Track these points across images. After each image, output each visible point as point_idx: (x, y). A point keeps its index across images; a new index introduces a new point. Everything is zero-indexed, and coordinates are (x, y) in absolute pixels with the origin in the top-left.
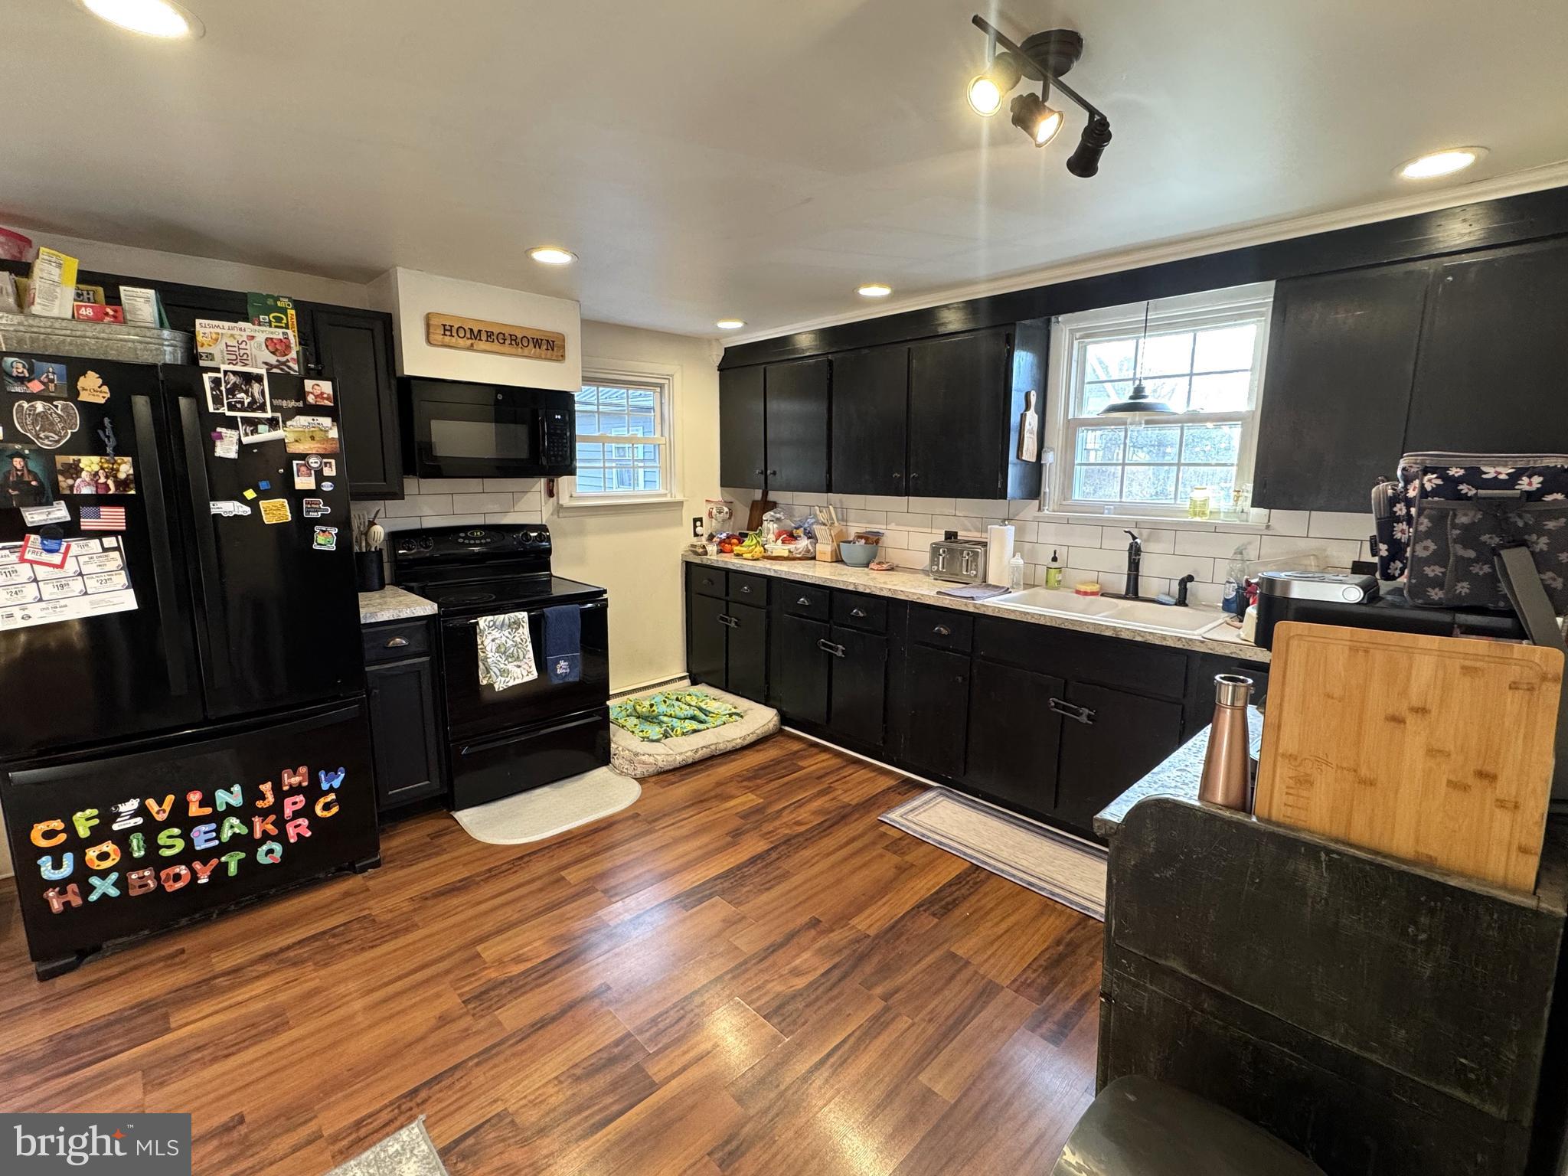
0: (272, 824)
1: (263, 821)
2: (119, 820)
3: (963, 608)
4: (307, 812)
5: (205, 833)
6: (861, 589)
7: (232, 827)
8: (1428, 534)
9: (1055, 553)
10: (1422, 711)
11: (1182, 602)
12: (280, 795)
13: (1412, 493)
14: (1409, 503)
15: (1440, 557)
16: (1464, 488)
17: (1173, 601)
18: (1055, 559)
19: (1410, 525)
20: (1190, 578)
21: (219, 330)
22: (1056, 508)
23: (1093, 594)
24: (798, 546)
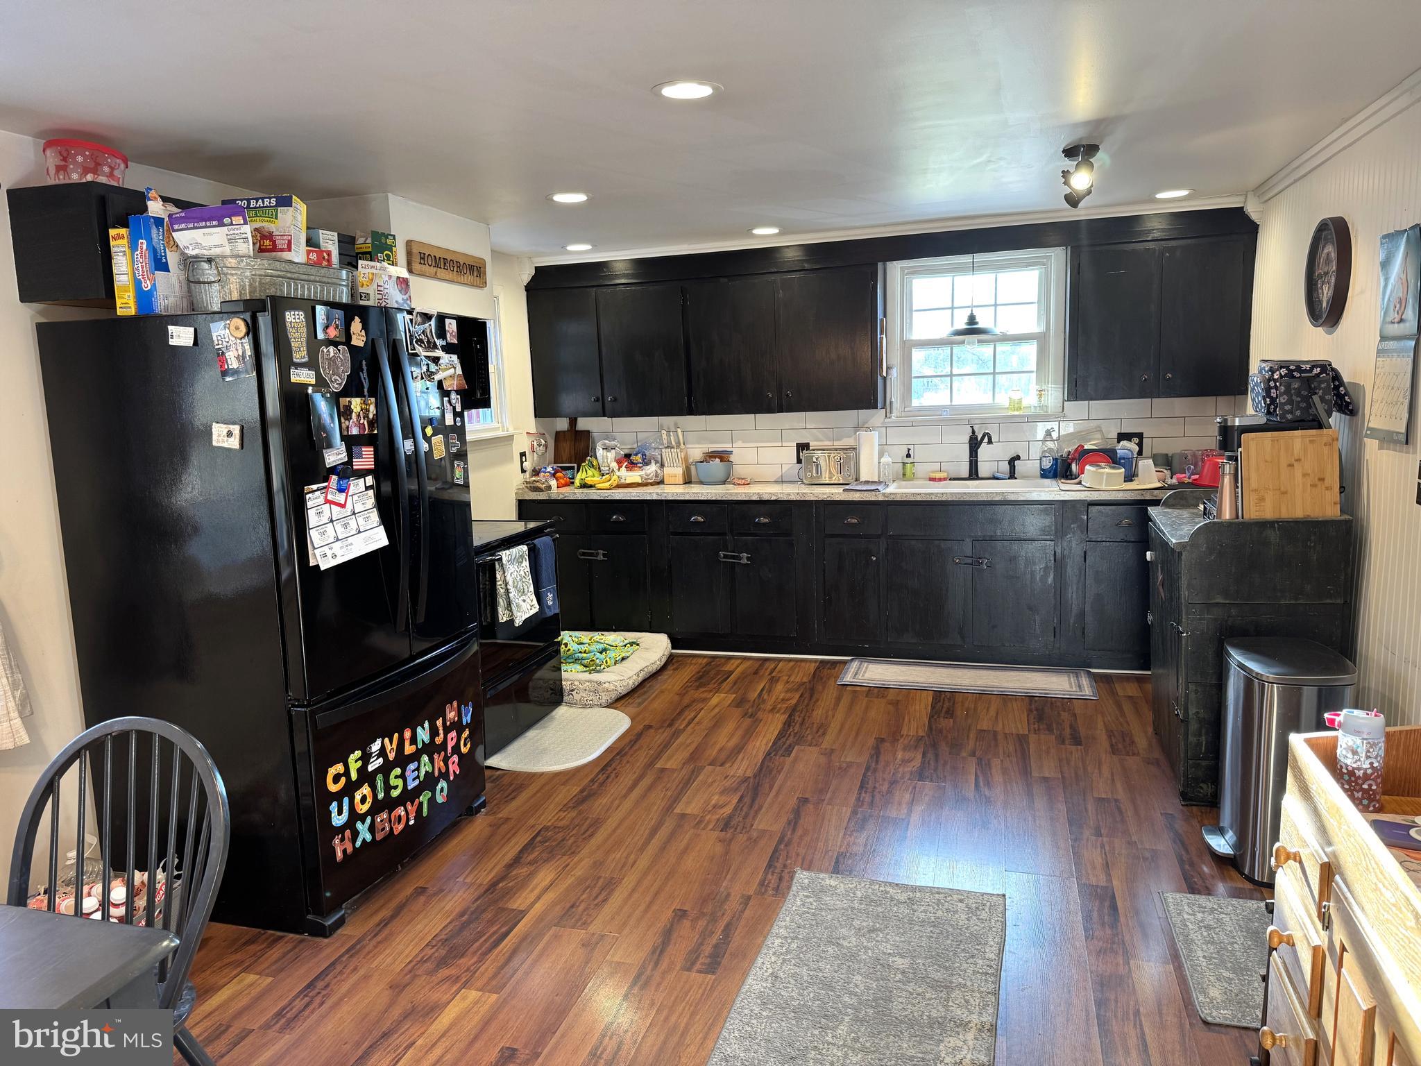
0: (443, 761)
1: (439, 758)
2: (372, 760)
3: (874, 499)
4: (457, 748)
6: (766, 498)
7: (425, 765)
8: (1285, 393)
9: (909, 450)
10: (1298, 460)
11: (1012, 476)
12: (446, 731)
13: (1276, 377)
14: (1275, 381)
15: (1290, 402)
16: (1295, 374)
17: (1008, 476)
18: (908, 456)
19: (1277, 390)
20: (1018, 458)
21: (374, 271)
22: (899, 415)
23: (945, 479)
24: (649, 472)
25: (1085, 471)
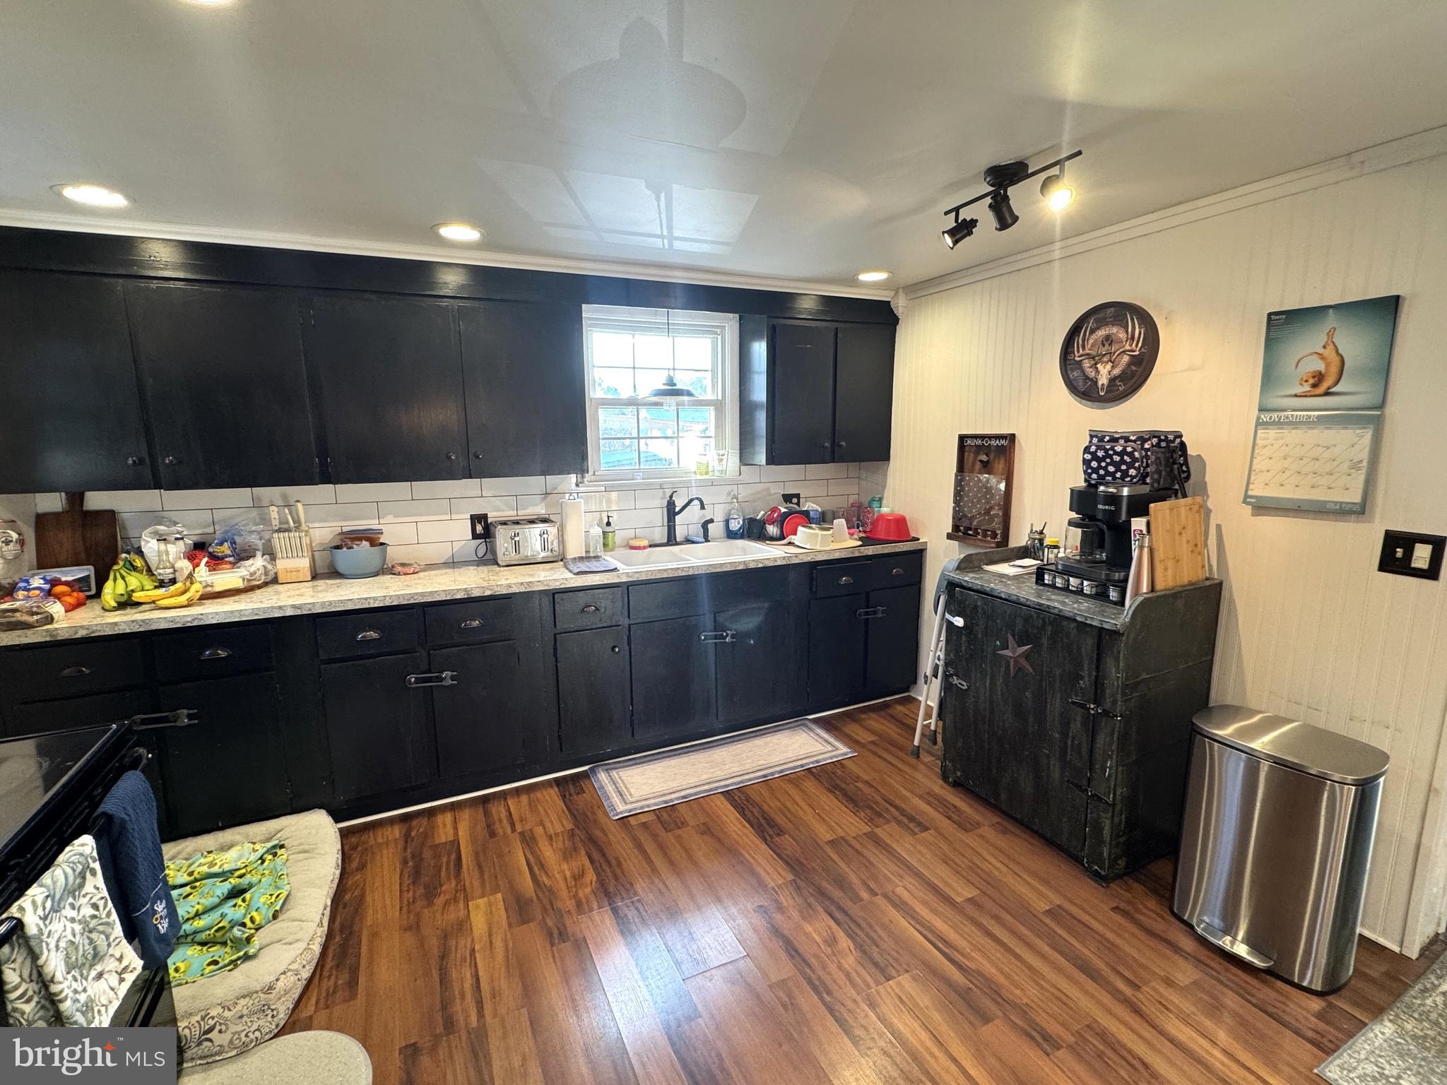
3: (616, 581)
8: (1154, 462)
10: (1184, 528)
11: (707, 540)
17: (701, 539)
18: (608, 524)
20: (711, 521)
22: (591, 479)
23: (645, 547)
24: (252, 569)
25: (798, 532)
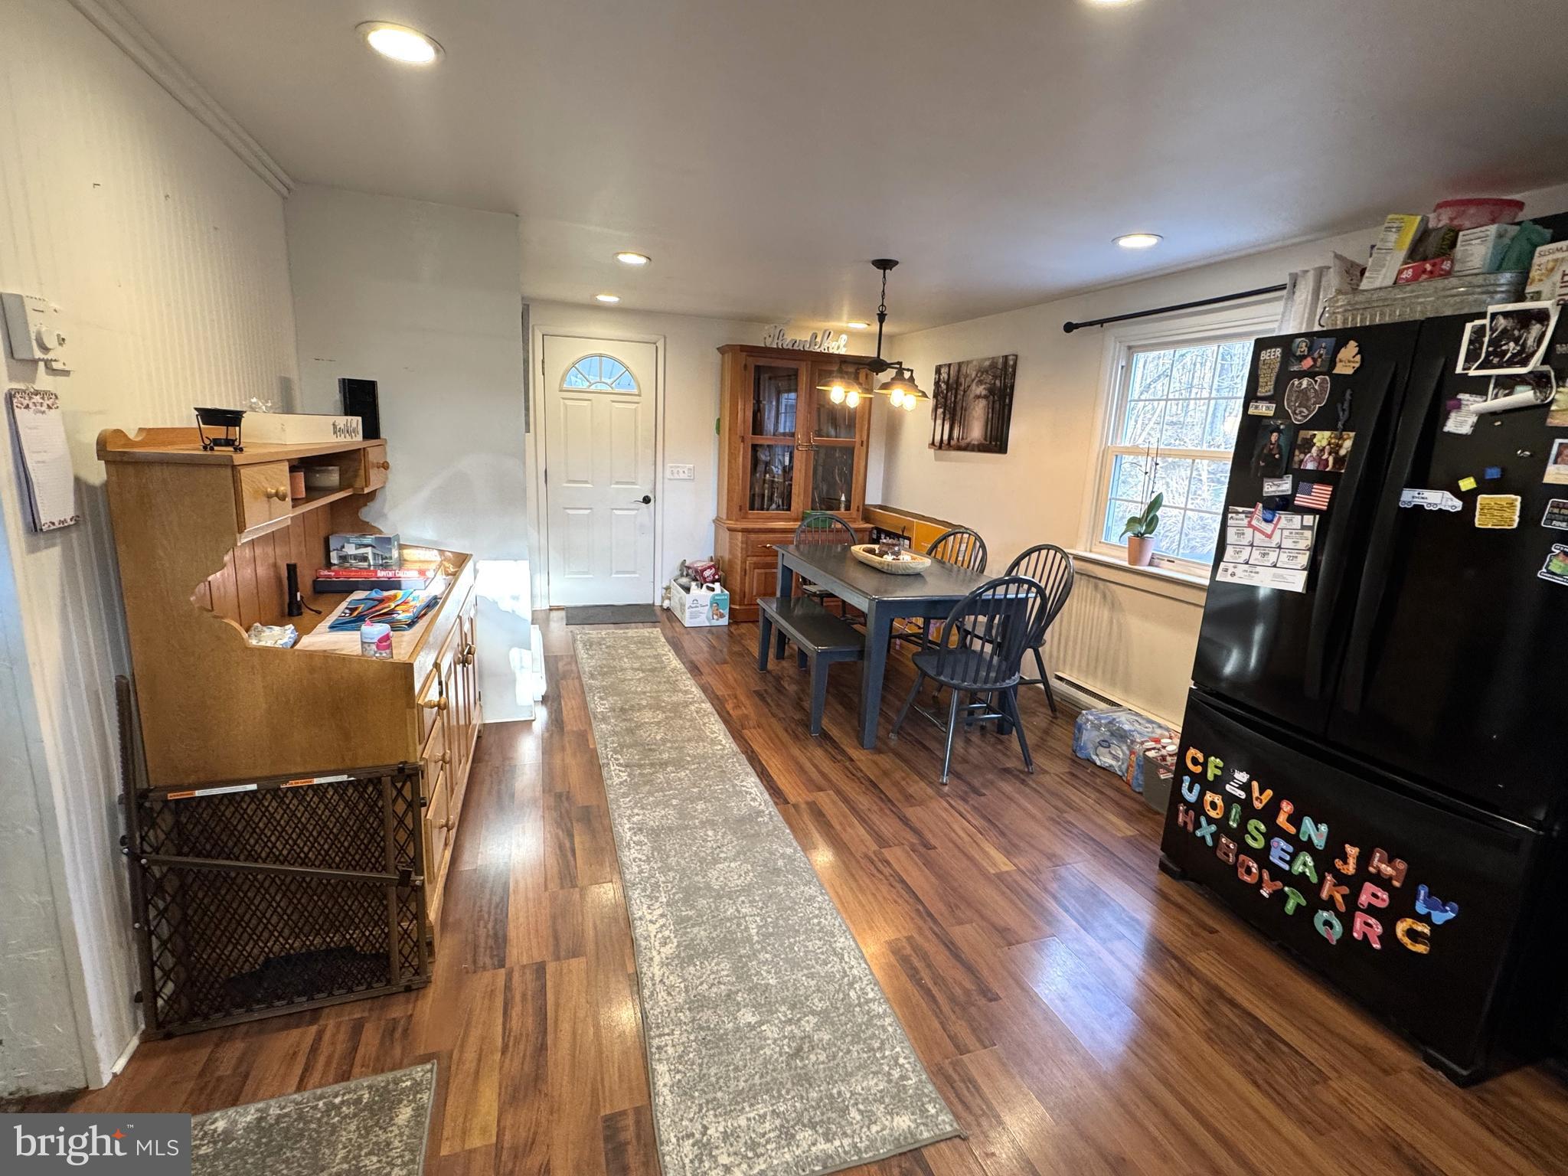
0: (1343, 896)
1: (1335, 885)
2: (1232, 783)
4: (1387, 917)
5: (1283, 850)
7: (1305, 864)
12: (1363, 875)
